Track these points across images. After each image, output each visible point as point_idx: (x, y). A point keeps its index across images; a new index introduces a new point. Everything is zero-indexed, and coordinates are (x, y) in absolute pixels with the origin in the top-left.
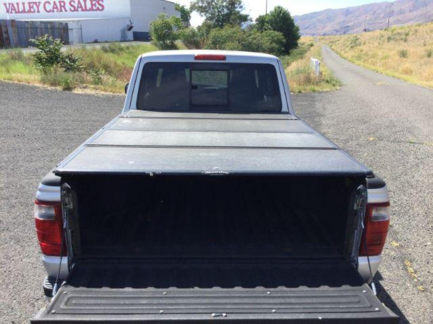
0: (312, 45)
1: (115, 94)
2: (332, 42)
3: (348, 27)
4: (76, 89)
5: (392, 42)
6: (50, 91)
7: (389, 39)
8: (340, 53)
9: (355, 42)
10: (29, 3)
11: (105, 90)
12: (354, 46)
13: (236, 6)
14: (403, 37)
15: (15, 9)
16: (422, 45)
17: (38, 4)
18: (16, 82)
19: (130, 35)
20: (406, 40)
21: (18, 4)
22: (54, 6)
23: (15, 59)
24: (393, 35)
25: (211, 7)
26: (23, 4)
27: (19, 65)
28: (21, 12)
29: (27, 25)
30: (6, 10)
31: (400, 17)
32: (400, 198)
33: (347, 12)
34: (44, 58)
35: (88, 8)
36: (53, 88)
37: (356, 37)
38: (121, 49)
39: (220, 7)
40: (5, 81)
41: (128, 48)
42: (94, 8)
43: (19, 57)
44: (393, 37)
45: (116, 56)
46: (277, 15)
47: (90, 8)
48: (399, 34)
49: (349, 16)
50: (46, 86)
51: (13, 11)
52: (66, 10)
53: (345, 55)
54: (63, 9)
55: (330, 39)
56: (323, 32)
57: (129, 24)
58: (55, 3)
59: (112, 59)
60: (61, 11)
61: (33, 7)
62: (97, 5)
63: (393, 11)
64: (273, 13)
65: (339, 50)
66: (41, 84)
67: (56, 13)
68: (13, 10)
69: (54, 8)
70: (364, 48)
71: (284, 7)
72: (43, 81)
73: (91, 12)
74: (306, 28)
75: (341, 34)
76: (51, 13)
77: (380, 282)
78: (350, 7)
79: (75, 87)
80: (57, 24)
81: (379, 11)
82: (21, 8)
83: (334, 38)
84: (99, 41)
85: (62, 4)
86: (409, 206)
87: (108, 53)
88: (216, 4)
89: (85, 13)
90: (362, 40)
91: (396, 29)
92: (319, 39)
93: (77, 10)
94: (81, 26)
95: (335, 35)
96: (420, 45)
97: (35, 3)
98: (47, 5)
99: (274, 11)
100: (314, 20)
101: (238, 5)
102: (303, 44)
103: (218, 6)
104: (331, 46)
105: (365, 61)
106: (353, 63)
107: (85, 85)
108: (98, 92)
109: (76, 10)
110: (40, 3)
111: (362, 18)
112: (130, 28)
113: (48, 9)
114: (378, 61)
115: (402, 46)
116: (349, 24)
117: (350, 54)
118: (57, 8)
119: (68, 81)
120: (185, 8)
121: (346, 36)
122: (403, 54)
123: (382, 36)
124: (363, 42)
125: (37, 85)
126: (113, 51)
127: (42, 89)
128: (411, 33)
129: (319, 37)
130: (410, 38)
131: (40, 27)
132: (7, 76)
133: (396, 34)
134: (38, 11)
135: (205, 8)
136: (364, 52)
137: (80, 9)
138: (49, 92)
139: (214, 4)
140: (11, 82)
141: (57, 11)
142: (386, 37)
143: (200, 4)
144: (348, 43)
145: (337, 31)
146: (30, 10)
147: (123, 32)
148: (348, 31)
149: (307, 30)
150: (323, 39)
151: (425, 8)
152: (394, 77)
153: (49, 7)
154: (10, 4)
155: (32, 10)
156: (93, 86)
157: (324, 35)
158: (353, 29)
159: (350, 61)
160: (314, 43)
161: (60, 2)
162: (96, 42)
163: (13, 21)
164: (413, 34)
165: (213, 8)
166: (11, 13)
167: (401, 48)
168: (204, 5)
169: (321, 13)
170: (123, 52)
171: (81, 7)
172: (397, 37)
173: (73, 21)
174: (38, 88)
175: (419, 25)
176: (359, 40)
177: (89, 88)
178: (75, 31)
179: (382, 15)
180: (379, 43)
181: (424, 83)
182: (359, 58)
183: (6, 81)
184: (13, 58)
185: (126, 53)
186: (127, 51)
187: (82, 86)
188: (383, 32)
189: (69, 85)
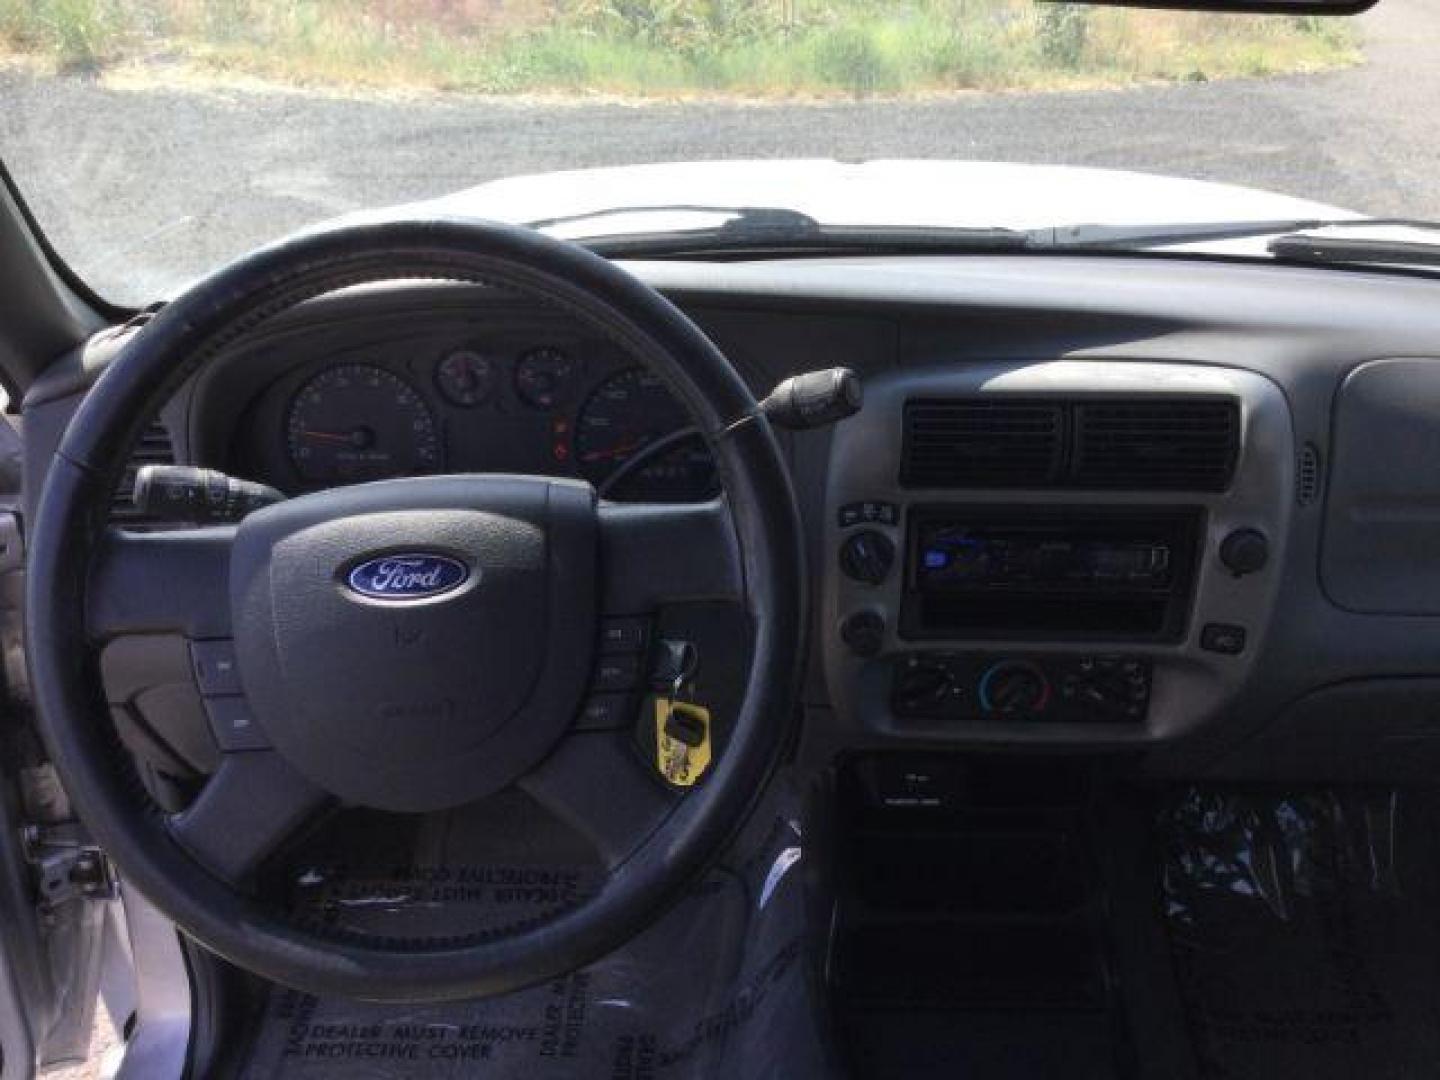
1: (305, 91)
4: (124, 69)
11: (262, 71)
79: (119, 58)
108: (226, 79)
156: (207, 49)
177: (188, 58)
187: (153, 53)
189: (85, 49)
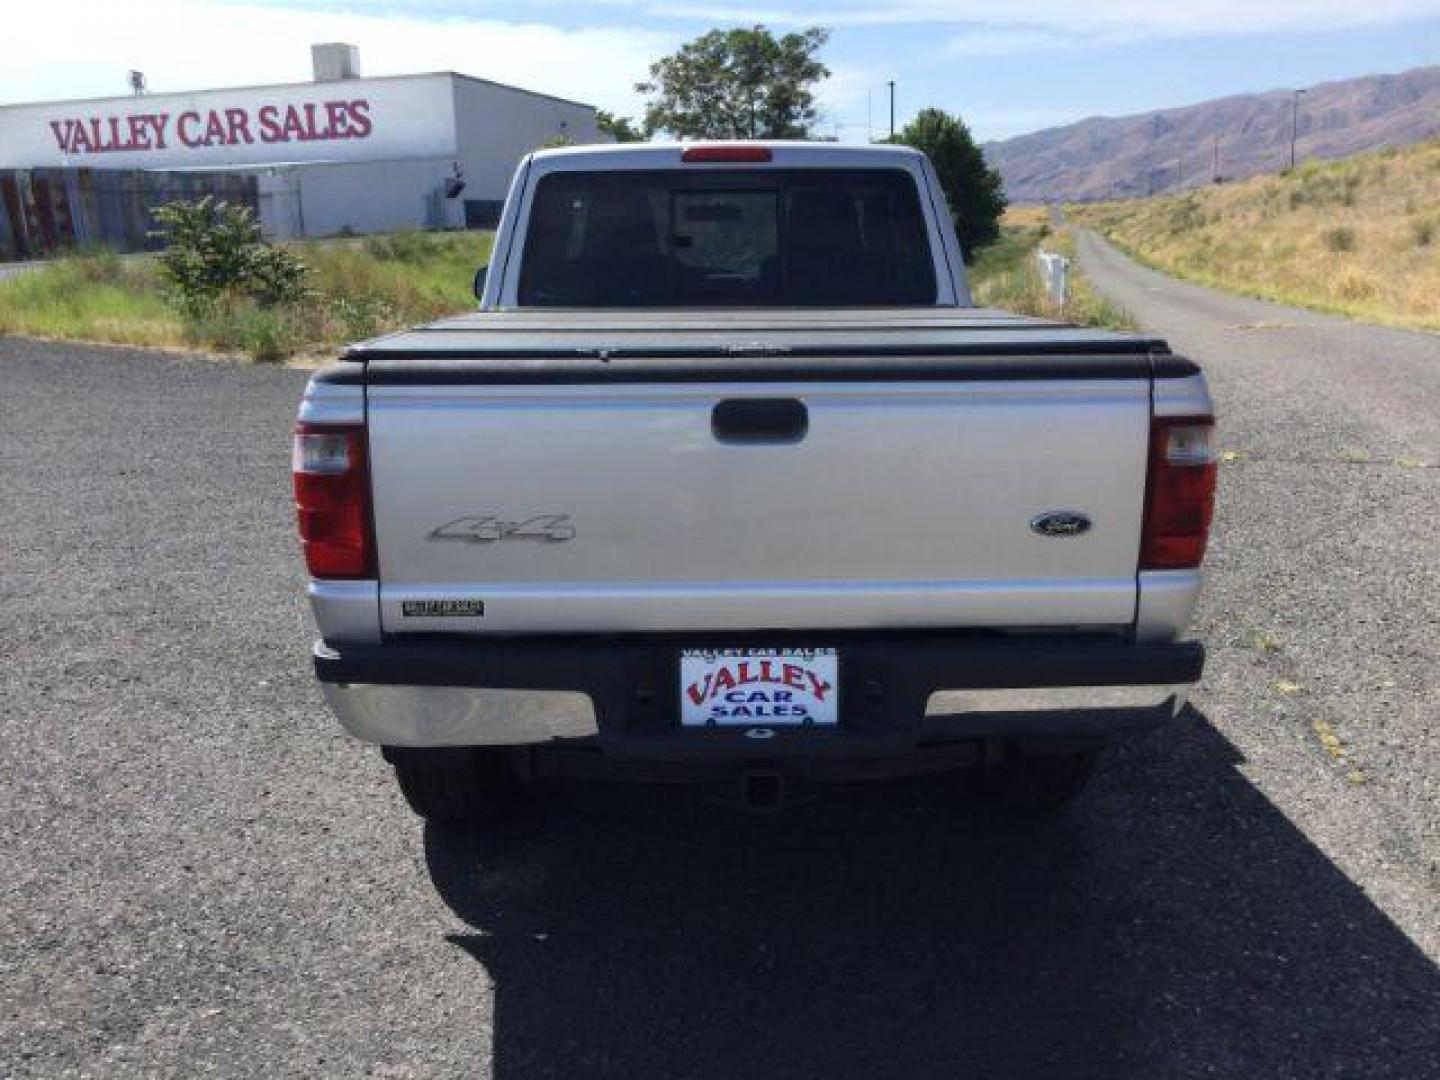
0: (1044, 233)
2: (1112, 221)
3: (1162, 172)
5: (1305, 209)
6: (216, 364)
7: (1296, 200)
8: (1137, 252)
9: (1187, 216)
10: (132, 120)
12: (1182, 229)
13: (795, 109)
14: (1342, 190)
15: (85, 140)
16: (1402, 211)
17: (159, 121)
18: (105, 343)
19: (455, 209)
20: (1349, 201)
21: (95, 123)
22: (209, 127)
23: (99, 278)
24: (1311, 188)
25: (714, 115)
26: (114, 122)
27: (111, 296)
28: (104, 149)
29: (127, 184)
30: (57, 144)
31: (1332, 137)
32: (1308, 588)
33: (1158, 125)
34: (195, 267)
35: (319, 129)
36: (223, 356)
37: (1189, 201)
38: (429, 250)
39: (743, 117)
40: (69, 341)
41: (450, 247)
42: (340, 129)
43: (112, 274)
44: (1307, 194)
45: (414, 270)
46: (929, 138)
47: (326, 130)
48: (1326, 182)
49: (1163, 138)
50: (199, 351)
51: (81, 147)
52: (249, 139)
53: (1156, 256)
54: (239, 134)
55: (1105, 210)
56: (1081, 190)
57: (453, 175)
58: (213, 116)
59: (400, 279)
60: (233, 141)
61: (143, 132)
62: (349, 121)
63: (1308, 118)
64: (915, 130)
65: (1133, 243)
66: (183, 345)
67: (216, 146)
68: (80, 142)
69: (210, 132)
70: (1218, 233)
71: (949, 113)
72: (192, 338)
73: (330, 143)
74: (1024, 181)
75: (1139, 197)
76: (202, 148)
77: (1238, 767)
78: (1165, 112)
80: (223, 179)
81: (1263, 119)
82: (106, 136)
83: (1117, 209)
84: (356, 230)
85: (238, 119)
86: (1336, 604)
87: (389, 262)
88: (729, 106)
89: (310, 144)
90: (1208, 209)
91: (1316, 171)
92: (1069, 215)
93: (285, 138)
94: (299, 182)
95: (1122, 200)
96: (1393, 212)
97: (151, 119)
98: (189, 124)
99: (915, 125)
100: (1050, 154)
101: (799, 108)
102: (1016, 230)
103: (736, 114)
104: (1109, 232)
105: (1218, 270)
106: (1181, 277)
107: (322, 346)
109: (281, 136)
110: (165, 117)
111: (1207, 143)
112: (455, 190)
113: (192, 136)
114: (1261, 266)
115: (1340, 219)
116: (1166, 165)
117: (1169, 253)
118: (220, 131)
119: (273, 333)
120: (631, 125)
121: (1155, 203)
122: (1341, 242)
123: (1273, 194)
124: (1209, 214)
125: (172, 349)
126: (403, 256)
127: (190, 360)
128: (1366, 180)
129: (1067, 208)
130: (1364, 193)
131: (166, 189)
132: (76, 326)
133: (1317, 185)
134: (161, 145)
135: (696, 119)
136: (1215, 243)
137: (293, 134)
138: (211, 367)
139: (722, 106)
140: (90, 343)
141: (221, 143)
142: (1285, 195)
143: (679, 110)
144: (1164, 221)
145: (1127, 187)
146: (135, 139)
147: (433, 201)
148: (1161, 187)
149: (1027, 187)
150: (1079, 213)
151: (1414, 104)
152: (1310, 308)
153: (195, 130)
154: (69, 124)
155: (141, 140)
157: (1086, 200)
158: (1181, 179)
159: (1168, 273)
160: (1051, 226)
161: (230, 113)
162: (347, 233)
163: (84, 172)
164: (1372, 183)
165: (721, 121)
166: (75, 150)
167: (1334, 224)
168: (690, 111)
169: (1070, 131)
170: (436, 259)
171: (298, 127)
172: (1321, 192)
173: (273, 169)
174: (177, 357)
175: (1392, 153)
176: (1200, 210)
178: (278, 201)
179: (1273, 132)
180: (1264, 214)
181: (1407, 319)
182: (1200, 260)
183: (76, 341)
184: (92, 277)
185: (445, 260)
186: (449, 255)
188: (1279, 183)
